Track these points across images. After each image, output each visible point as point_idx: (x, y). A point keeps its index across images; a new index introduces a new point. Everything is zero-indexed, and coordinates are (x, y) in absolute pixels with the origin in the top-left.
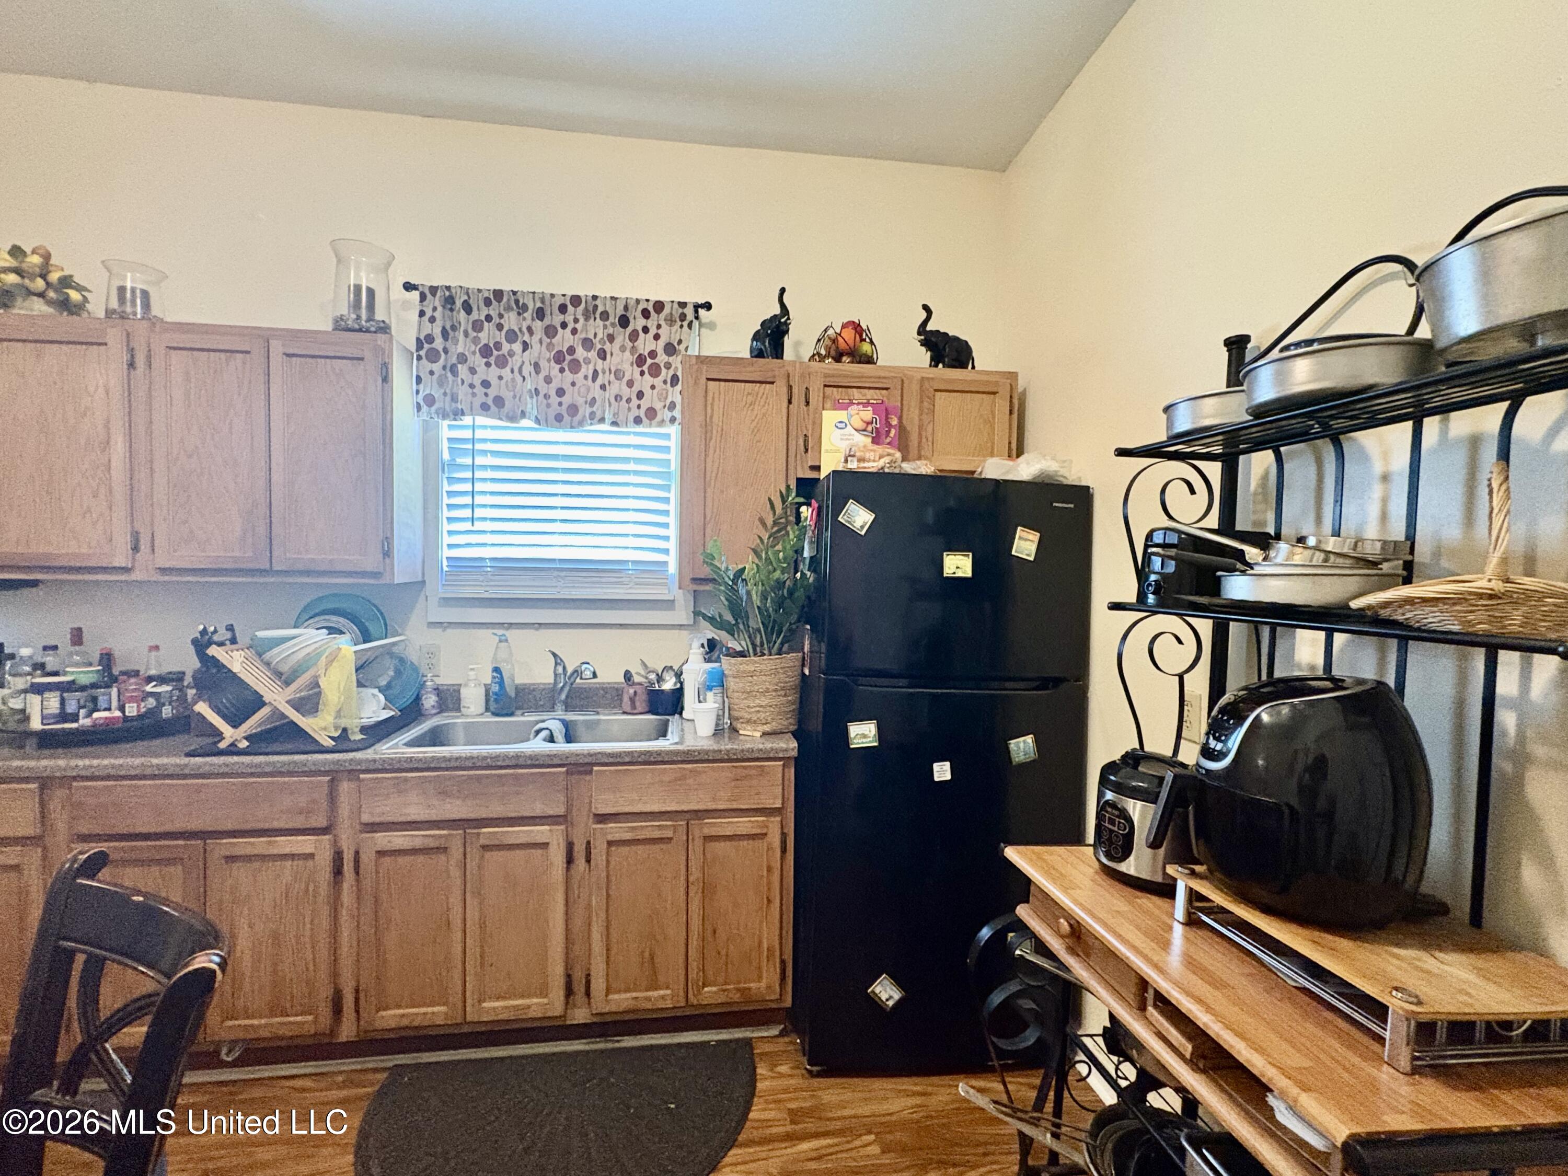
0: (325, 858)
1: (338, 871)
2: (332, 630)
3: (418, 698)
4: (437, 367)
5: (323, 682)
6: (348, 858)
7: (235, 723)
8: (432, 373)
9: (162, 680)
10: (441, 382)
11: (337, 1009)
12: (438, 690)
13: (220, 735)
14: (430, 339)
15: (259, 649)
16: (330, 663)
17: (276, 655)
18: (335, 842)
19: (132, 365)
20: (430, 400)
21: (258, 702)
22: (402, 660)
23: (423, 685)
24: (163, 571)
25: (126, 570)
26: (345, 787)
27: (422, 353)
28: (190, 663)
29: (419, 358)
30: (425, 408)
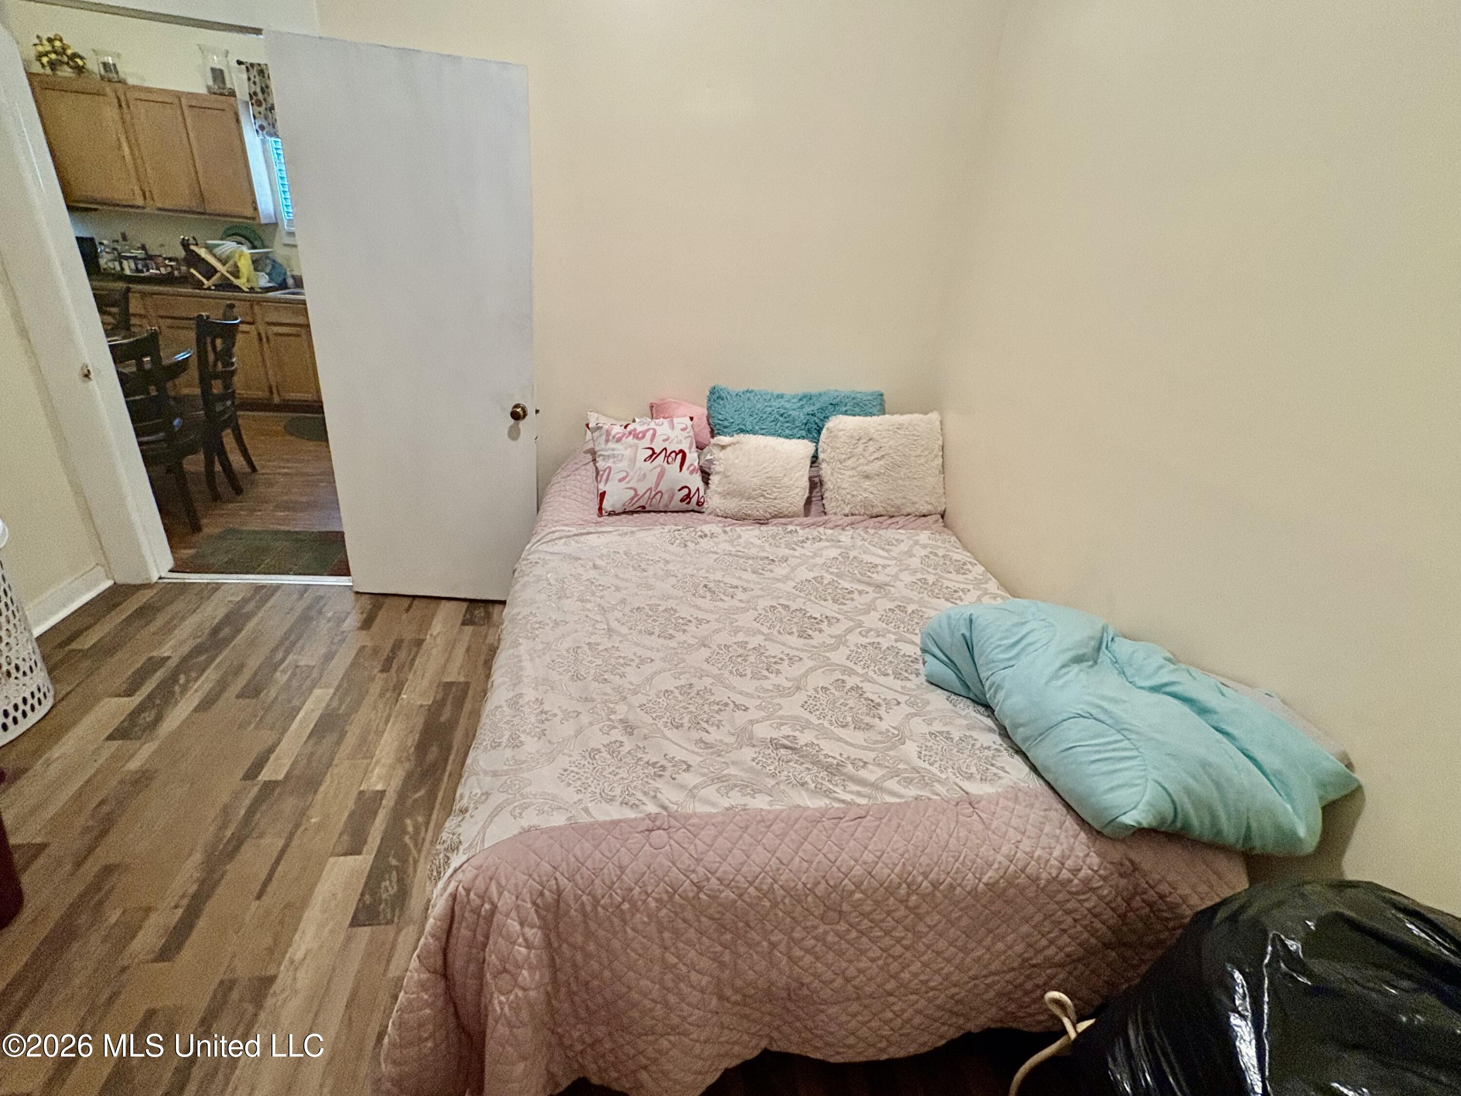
0: (254, 334)
1: (260, 339)
2: (239, 243)
3: (285, 280)
4: (262, 109)
5: (239, 265)
6: (263, 335)
7: (208, 279)
8: (260, 113)
9: (171, 259)
10: (266, 118)
11: (271, 392)
12: (293, 277)
13: (203, 284)
14: (255, 93)
15: (210, 249)
16: (240, 256)
17: (217, 251)
18: (257, 330)
19: (120, 106)
20: (262, 128)
21: (216, 271)
22: (274, 261)
23: (285, 274)
24: (160, 209)
25: (144, 208)
26: (256, 308)
27: (253, 101)
28: (181, 253)
29: (252, 104)
30: (260, 132)
